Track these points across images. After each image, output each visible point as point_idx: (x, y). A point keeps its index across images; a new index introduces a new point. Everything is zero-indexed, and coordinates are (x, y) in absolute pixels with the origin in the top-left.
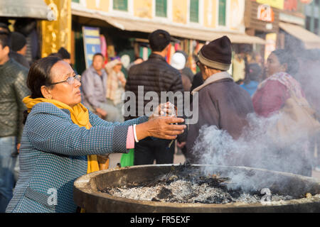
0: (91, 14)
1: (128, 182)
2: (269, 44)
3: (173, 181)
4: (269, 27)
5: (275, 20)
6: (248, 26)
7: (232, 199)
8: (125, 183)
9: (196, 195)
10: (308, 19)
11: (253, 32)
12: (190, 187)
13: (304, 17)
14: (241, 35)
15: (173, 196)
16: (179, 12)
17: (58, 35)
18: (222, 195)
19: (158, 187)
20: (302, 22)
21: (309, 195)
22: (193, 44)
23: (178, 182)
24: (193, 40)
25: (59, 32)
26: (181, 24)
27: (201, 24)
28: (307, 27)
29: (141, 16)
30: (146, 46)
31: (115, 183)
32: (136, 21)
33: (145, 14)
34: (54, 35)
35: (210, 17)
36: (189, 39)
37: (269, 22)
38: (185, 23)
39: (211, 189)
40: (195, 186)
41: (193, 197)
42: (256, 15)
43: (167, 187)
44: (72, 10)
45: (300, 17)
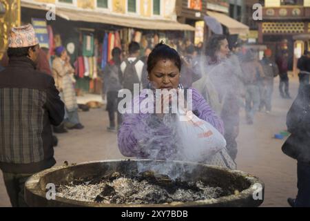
0: (39, 6)
1: (74, 178)
2: (198, 31)
3: (115, 178)
4: (198, 15)
5: (203, 9)
6: (179, 15)
7: (169, 195)
8: (72, 179)
9: (136, 192)
10: (231, 7)
11: (184, 20)
12: (130, 184)
13: (228, 5)
14: (174, 22)
15: (115, 193)
16: (118, 3)
17: (9, 26)
18: (159, 192)
19: (102, 185)
20: (226, 10)
21: (237, 192)
22: (131, 32)
23: (120, 179)
24: (131, 28)
25: (10, 23)
26: (120, 14)
27: (138, 14)
28: (231, 15)
29: (84, 7)
30: (89, 35)
31: (63, 180)
32: (80, 12)
33: (88, 5)
34: (5, 27)
35: (146, 7)
36: (128, 28)
37: (198, 11)
38: (124, 13)
39: (149, 186)
40: (135, 183)
41: (133, 193)
42: (187, 5)
43: (110, 184)
44: (21, 2)
45: (224, 6)
